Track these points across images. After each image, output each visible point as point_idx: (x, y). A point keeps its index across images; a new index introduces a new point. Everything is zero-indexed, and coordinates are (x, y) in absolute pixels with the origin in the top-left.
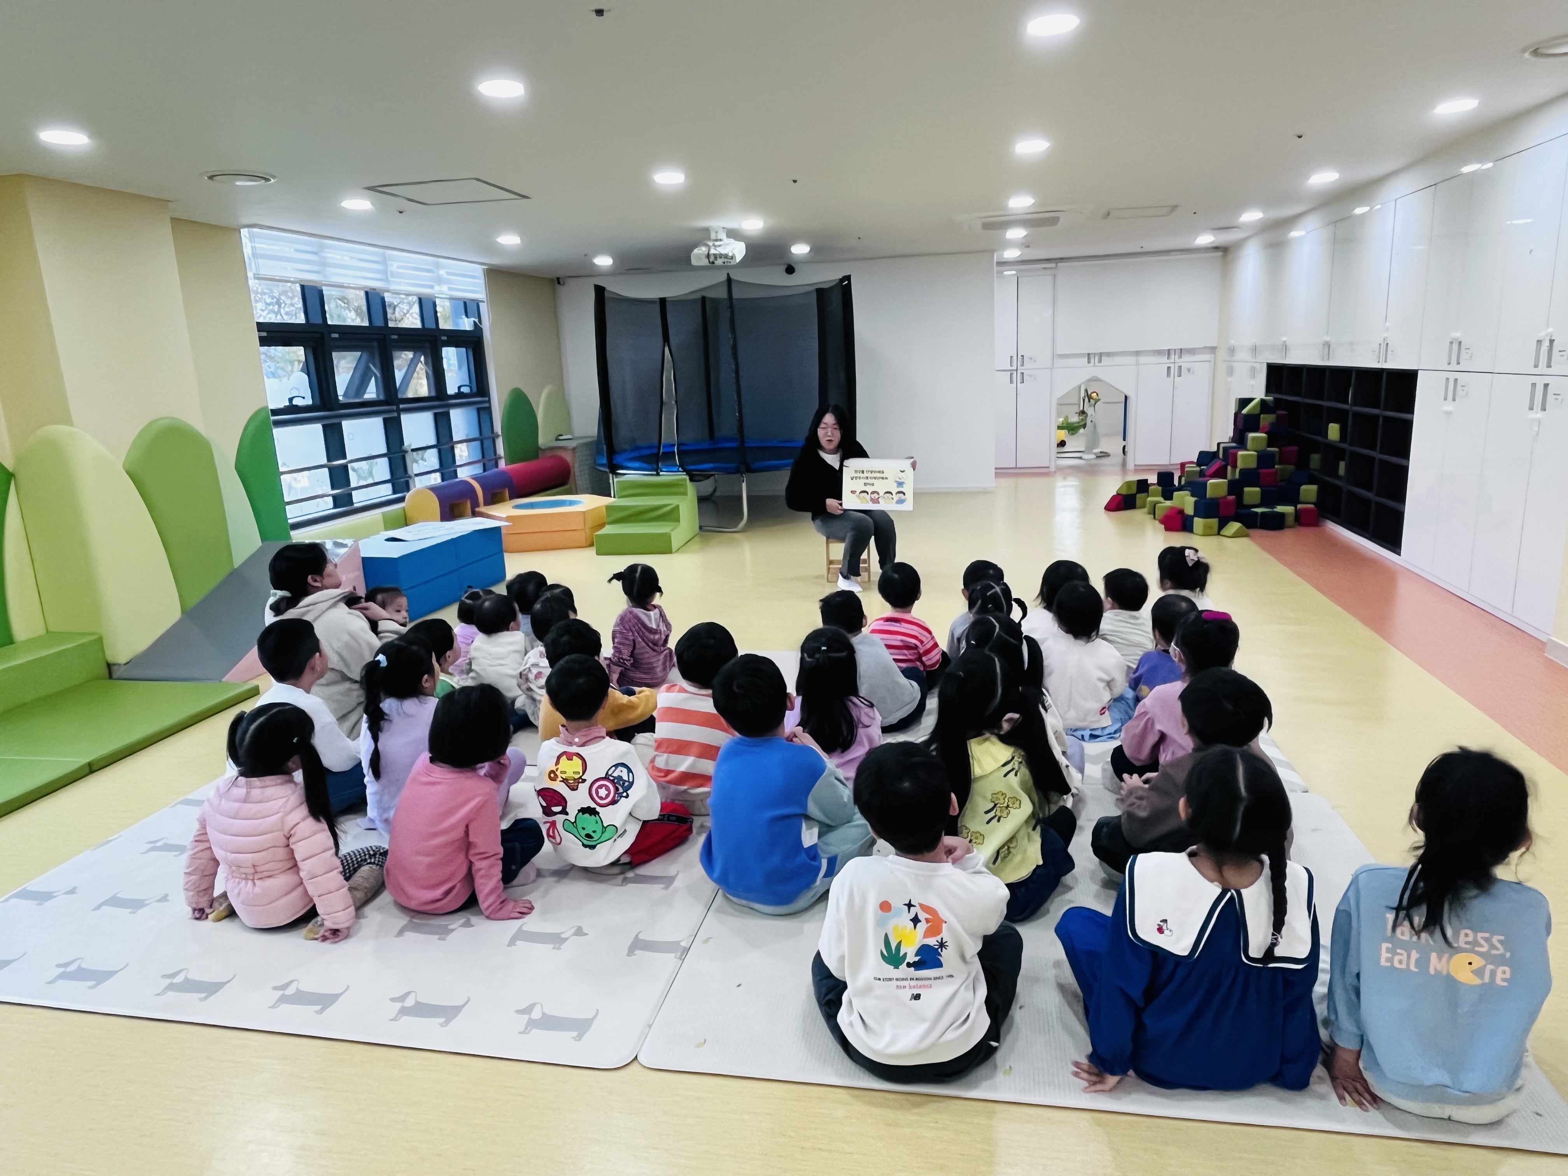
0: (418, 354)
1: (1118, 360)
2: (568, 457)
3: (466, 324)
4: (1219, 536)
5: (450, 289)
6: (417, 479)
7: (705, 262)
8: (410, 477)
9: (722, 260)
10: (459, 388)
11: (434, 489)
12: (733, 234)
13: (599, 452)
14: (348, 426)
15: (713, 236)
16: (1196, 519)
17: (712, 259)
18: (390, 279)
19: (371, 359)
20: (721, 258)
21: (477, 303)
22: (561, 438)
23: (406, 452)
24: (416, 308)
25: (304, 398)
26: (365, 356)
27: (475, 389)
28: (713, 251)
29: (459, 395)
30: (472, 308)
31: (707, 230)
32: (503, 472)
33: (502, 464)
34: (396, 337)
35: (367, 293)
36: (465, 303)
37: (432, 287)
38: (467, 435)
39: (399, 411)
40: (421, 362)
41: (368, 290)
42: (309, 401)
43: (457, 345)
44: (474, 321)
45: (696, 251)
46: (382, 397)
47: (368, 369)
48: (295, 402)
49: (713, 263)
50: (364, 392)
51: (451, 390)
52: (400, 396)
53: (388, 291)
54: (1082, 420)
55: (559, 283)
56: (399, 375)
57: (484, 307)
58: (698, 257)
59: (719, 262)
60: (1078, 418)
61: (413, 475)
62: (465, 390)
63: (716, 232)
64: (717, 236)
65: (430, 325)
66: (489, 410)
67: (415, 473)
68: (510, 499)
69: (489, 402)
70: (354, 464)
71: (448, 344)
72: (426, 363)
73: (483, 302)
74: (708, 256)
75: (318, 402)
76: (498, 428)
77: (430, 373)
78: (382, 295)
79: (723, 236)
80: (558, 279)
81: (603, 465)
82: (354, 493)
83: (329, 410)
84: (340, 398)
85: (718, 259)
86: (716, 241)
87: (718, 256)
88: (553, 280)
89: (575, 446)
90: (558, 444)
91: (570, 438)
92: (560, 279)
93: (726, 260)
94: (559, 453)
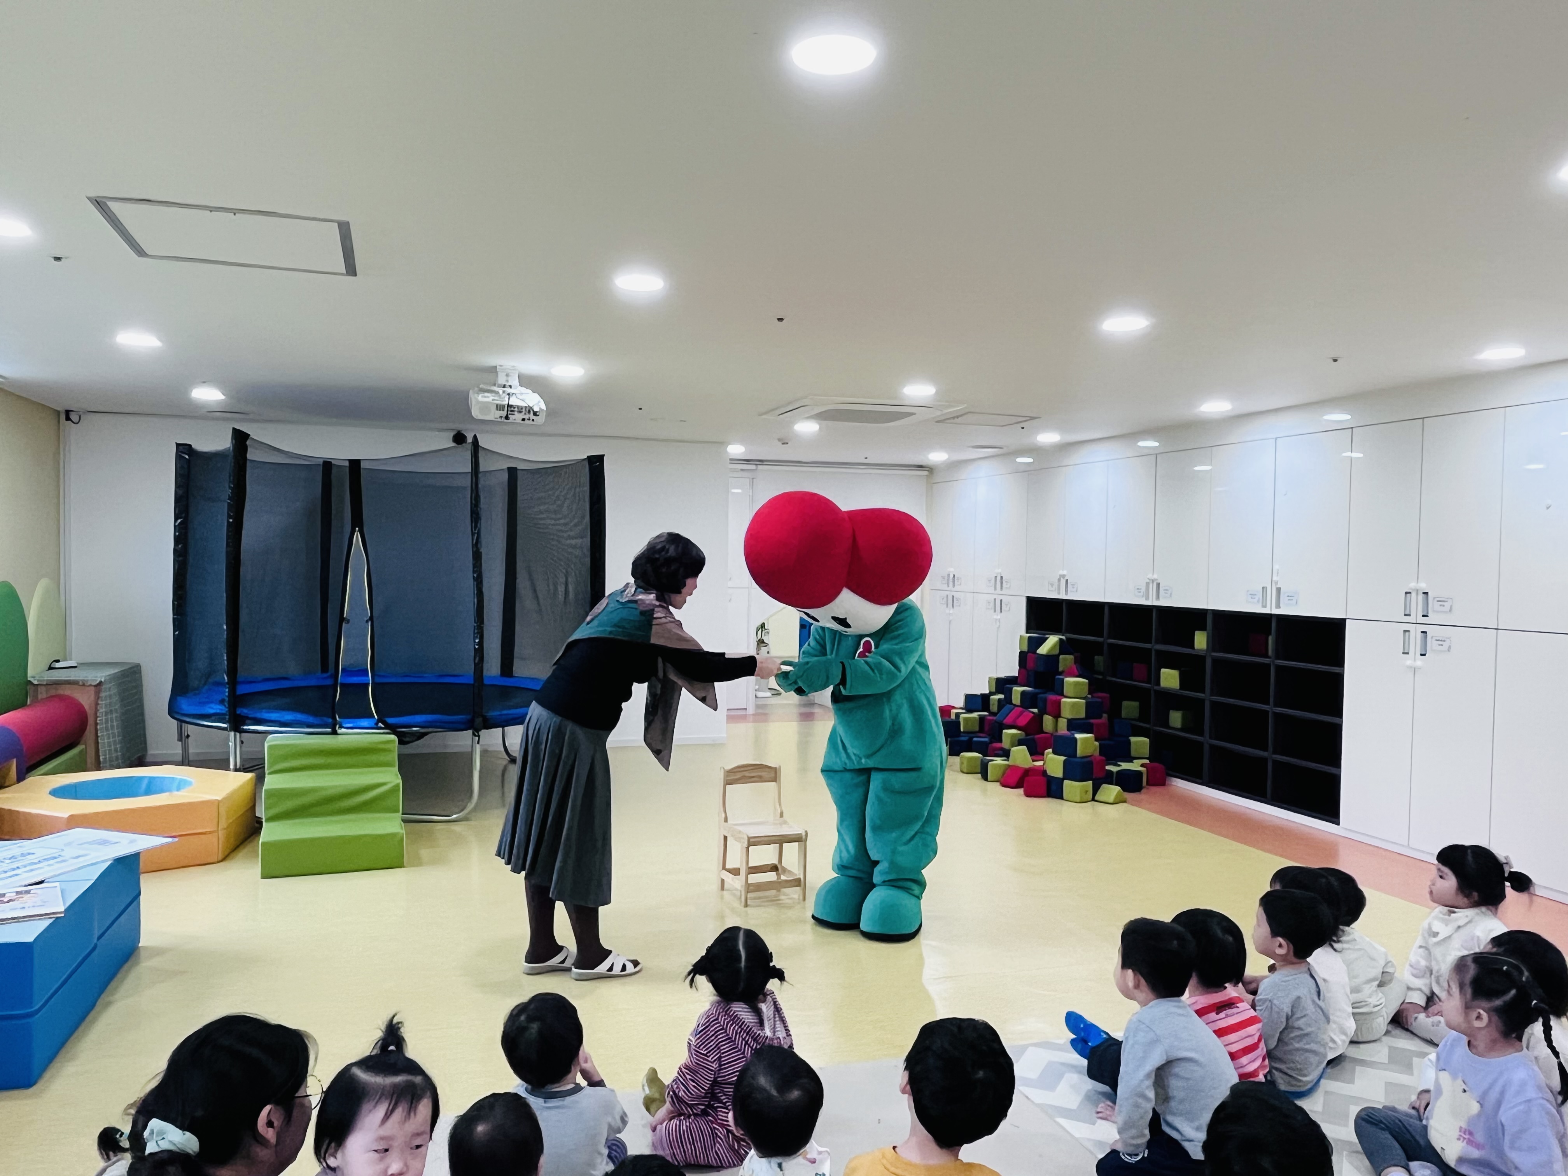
2: (84, 699)
4: (1093, 802)
7: (494, 415)
12: (526, 381)
15: (502, 380)
16: (1066, 783)
17: (505, 412)
20: (520, 412)
22: (57, 665)
28: (504, 401)
31: (493, 370)
32: (3, 728)
45: (477, 398)
49: (508, 417)
55: (68, 418)
58: (485, 406)
63: (507, 375)
64: (507, 381)
74: (498, 407)
79: (514, 381)
80: (68, 413)
85: (516, 413)
86: (504, 386)
87: (516, 409)
88: (58, 413)
89: (103, 680)
90: (55, 675)
91: (76, 665)
92: (71, 413)
93: (526, 417)
94: (67, 691)
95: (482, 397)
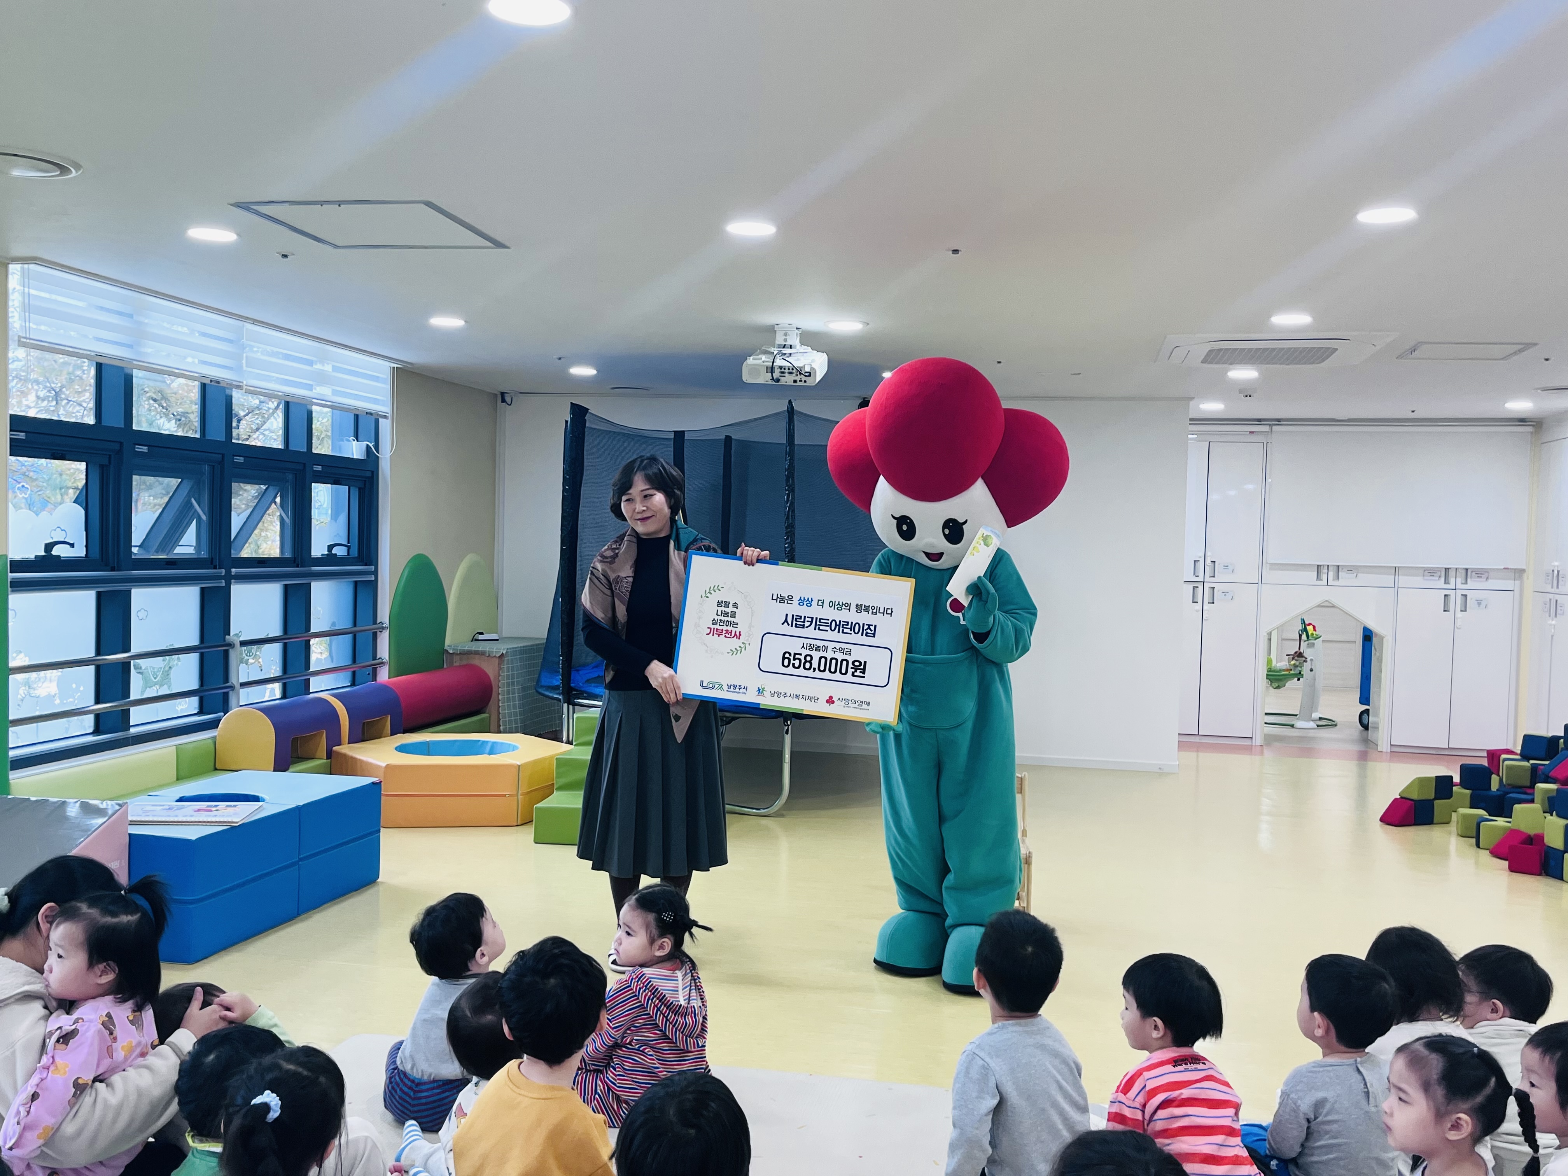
0: (272, 491)
1: (1364, 578)
2: (490, 669)
3: (355, 450)
5: (335, 393)
6: (243, 692)
7: (764, 378)
8: (232, 688)
9: (791, 378)
10: (330, 548)
11: (268, 711)
12: (811, 339)
13: (547, 666)
14: (140, 597)
15: (780, 340)
17: (777, 374)
18: (245, 368)
19: (197, 492)
20: (791, 373)
21: (376, 418)
22: (481, 637)
23: (231, 645)
24: (280, 416)
25: (72, 545)
26: (187, 486)
27: (355, 553)
28: (779, 362)
29: (330, 559)
30: (366, 425)
31: (771, 330)
32: (384, 687)
33: (384, 675)
34: (241, 460)
35: (204, 386)
36: (357, 417)
37: (310, 388)
38: (334, 624)
39: (229, 579)
40: (275, 503)
41: (207, 381)
42: (80, 551)
43: (336, 481)
44: (367, 445)
45: (751, 360)
46: (204, 554)
47: (188, 505)
48: (55, 551)
49: (778, 380)
50: (176, 544)
51: (318, 549)
52: (234, 555)
53: (239, 387)
54: (1295, 666)
55: (503, 401)
56: (237, 522)
57: (385, 426)
58: (754, 369)
59: (788, 380)
60: (1289, 662)
61: (237, 686)
62: (340, 551)
63: (786, 335)
64: (785, 340)
65: (298, 445)
66: (373, 586)
67: (241, 681)
68: (392, 735)
69: (375, 573)
70: (139, 661)
71: (322, 479)
72: (282, 506)
73: (385, 417)
74: (772, 370)
75: (96, 553)
76: (384, 614)
77: (287, 520)
78: (228, 392)
79: (794, 340)
80: (503, 394)
81: (554, 688)
82: (133, 710)
83: (113, 570)
84: (135, 550)
85: (786, 375)
86: (784, 347)
87: (787, 371)
88: (496, 395)
89: (504, 652)
90: (475, 646)
91: (497, 638)
92: (506, 395)
93: (798, 378)
94: (476, 661)
95: (753, 359)
